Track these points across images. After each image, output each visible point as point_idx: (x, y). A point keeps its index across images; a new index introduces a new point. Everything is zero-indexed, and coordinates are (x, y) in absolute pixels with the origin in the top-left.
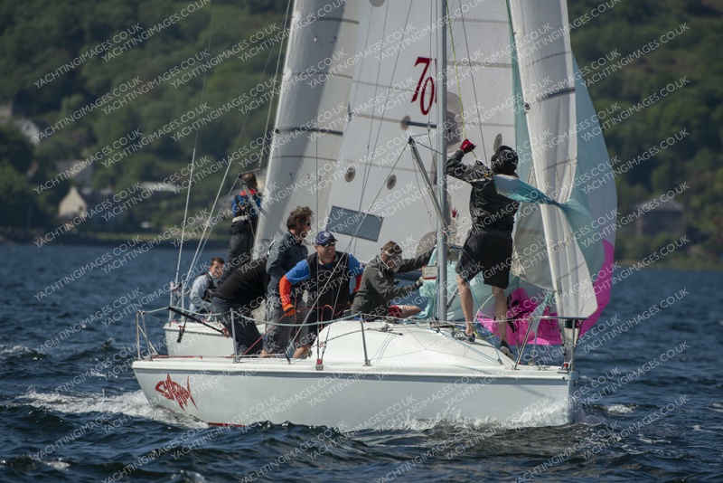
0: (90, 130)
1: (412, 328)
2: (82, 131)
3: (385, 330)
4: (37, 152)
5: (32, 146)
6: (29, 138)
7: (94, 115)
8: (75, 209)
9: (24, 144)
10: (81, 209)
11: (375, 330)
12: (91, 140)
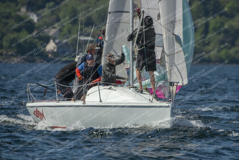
0: (58, 16)
1: (121, 88)
2: (54, 17)
3: (109, 89)
4: (36, 26)
5: (35, 23)
6: (33, 20)
7: (59, 10)
8: (52, 48)
9: (31, 22)
10: (54, 48)
11: (107, 89)
12: (58, 20)
